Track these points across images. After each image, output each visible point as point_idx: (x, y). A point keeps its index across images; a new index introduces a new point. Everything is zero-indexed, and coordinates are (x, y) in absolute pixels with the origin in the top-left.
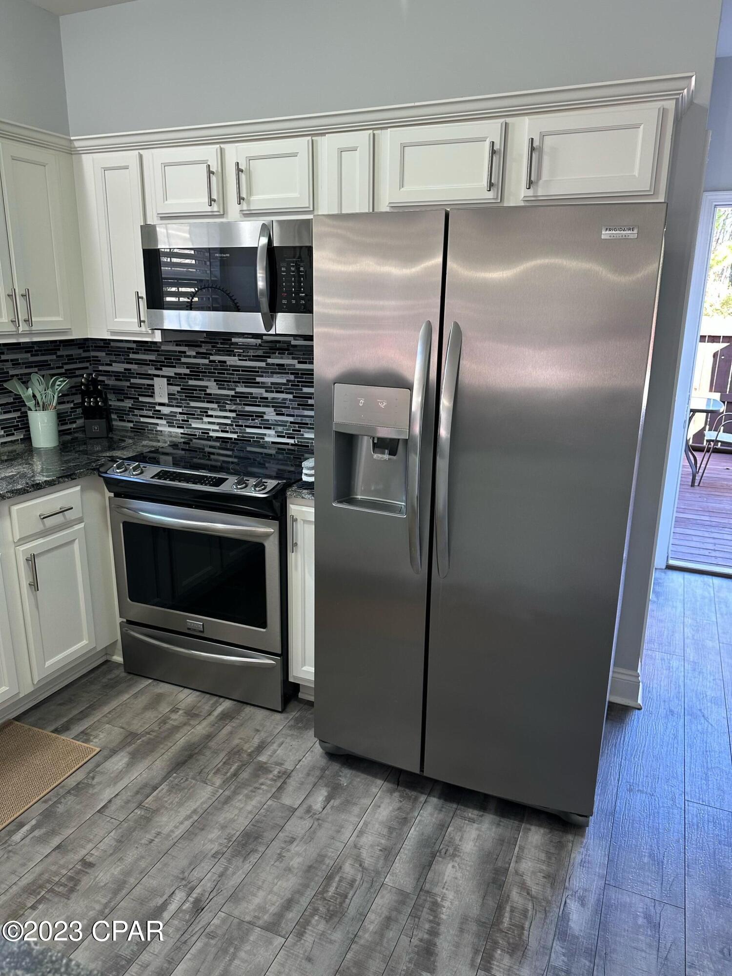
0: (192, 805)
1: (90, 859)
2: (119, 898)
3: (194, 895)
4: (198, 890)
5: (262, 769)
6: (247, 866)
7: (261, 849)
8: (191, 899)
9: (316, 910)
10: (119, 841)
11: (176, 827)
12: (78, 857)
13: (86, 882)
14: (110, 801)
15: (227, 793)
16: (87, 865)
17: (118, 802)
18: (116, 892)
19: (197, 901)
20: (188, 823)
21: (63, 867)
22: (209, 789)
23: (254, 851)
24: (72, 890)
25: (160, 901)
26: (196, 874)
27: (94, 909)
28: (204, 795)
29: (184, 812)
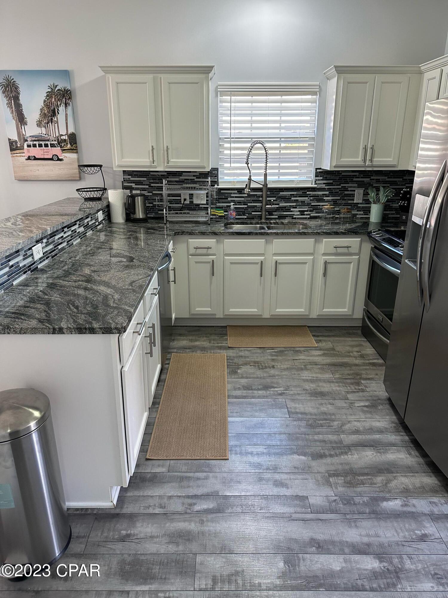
0: (319, 376)
1: (275, 367)
2: (269, 378)
3: (285, 391)
4: (287, 391)
5: (358, 384)
6: (309, 398)
7: (319, 398)
8: (283, 391)
9: (308, 421)
10: (287, 368)
11: (306, 376)
12: (273, 364)
13: (268, 370)
14: (300, 359)
15: (334, 381)
16: (273, 367)
17: (302, 361)
18: (270, 376)
19: (284, 393)
20: (310, 378)
21: (268, 363)
22: (332, 376)
23: (316, 397)
24: (262, 369)
25: (276, 386)
26: (293, 389)
27: (261, 376)
28: (328, 376)
29: (314, 375)
